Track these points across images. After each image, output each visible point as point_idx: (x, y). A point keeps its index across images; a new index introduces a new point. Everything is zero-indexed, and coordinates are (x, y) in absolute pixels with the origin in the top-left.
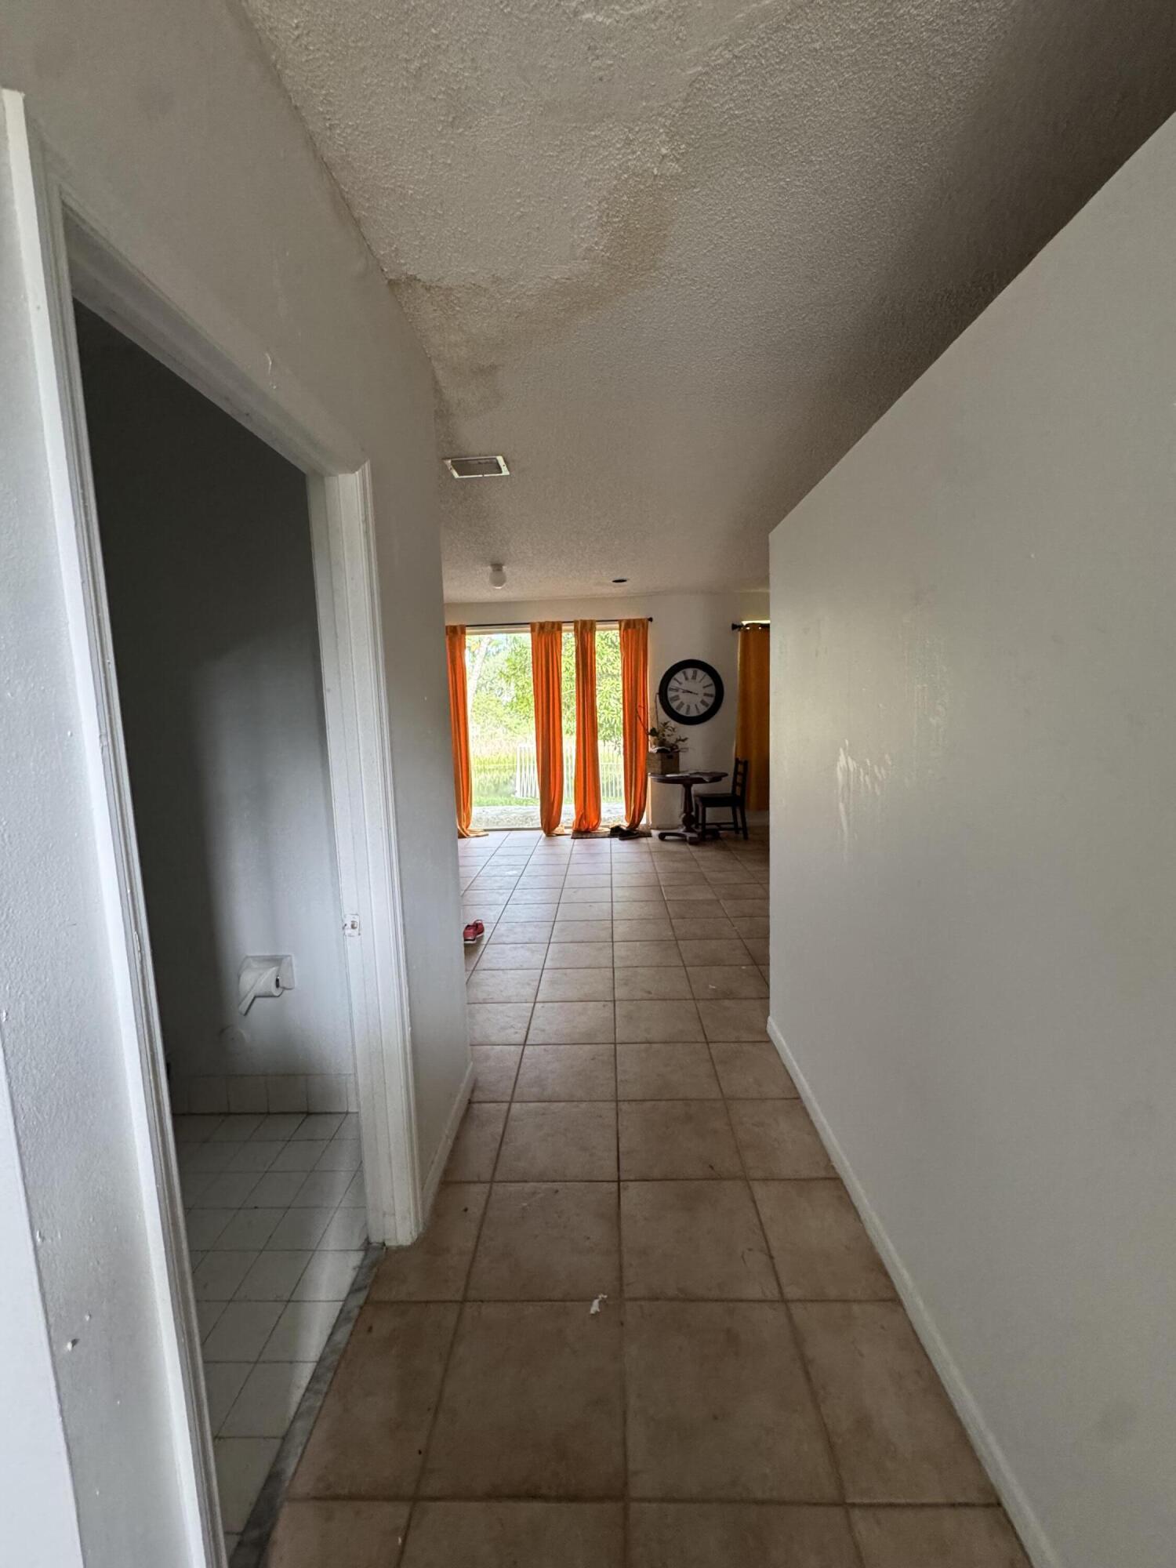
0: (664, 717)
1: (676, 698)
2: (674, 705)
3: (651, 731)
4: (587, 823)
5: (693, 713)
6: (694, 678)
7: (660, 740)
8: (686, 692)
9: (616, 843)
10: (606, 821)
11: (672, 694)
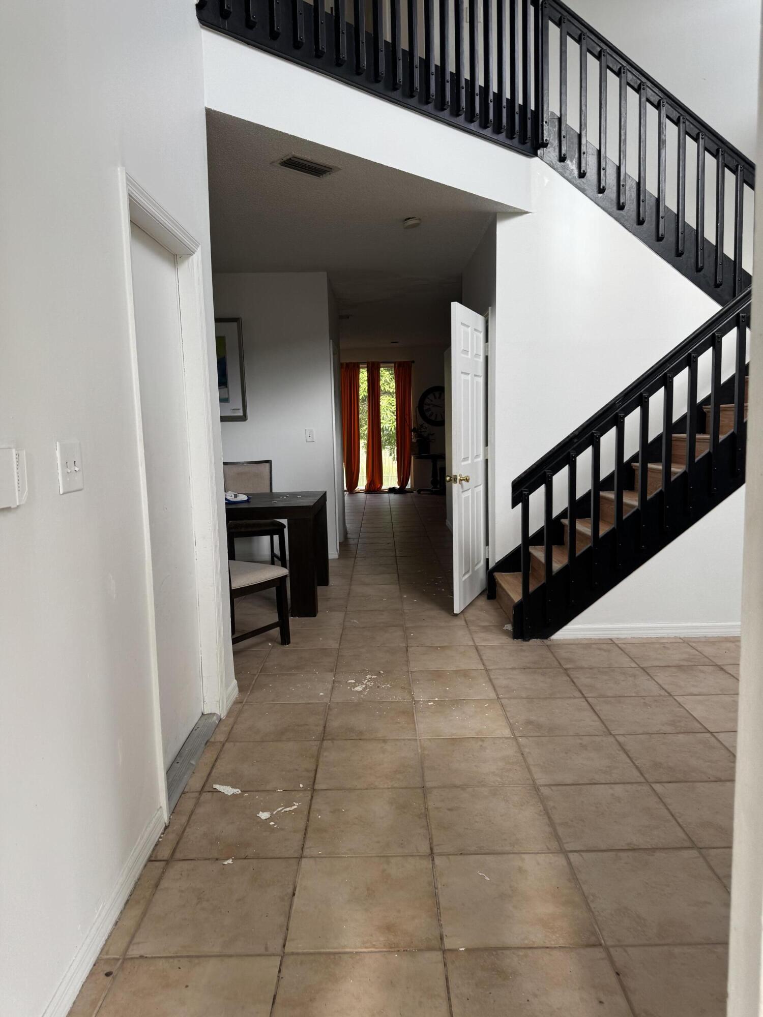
0: (421, 421)
1: (428, 410)
2: (428, 414)
3: (413, 429)
4: (374, 486)
5: (439, 419)
6: (439, 398)
7: (419, 435)
8: (434, 406)
9: (392, 496)
10: (386, 486)
11: (426, 407)
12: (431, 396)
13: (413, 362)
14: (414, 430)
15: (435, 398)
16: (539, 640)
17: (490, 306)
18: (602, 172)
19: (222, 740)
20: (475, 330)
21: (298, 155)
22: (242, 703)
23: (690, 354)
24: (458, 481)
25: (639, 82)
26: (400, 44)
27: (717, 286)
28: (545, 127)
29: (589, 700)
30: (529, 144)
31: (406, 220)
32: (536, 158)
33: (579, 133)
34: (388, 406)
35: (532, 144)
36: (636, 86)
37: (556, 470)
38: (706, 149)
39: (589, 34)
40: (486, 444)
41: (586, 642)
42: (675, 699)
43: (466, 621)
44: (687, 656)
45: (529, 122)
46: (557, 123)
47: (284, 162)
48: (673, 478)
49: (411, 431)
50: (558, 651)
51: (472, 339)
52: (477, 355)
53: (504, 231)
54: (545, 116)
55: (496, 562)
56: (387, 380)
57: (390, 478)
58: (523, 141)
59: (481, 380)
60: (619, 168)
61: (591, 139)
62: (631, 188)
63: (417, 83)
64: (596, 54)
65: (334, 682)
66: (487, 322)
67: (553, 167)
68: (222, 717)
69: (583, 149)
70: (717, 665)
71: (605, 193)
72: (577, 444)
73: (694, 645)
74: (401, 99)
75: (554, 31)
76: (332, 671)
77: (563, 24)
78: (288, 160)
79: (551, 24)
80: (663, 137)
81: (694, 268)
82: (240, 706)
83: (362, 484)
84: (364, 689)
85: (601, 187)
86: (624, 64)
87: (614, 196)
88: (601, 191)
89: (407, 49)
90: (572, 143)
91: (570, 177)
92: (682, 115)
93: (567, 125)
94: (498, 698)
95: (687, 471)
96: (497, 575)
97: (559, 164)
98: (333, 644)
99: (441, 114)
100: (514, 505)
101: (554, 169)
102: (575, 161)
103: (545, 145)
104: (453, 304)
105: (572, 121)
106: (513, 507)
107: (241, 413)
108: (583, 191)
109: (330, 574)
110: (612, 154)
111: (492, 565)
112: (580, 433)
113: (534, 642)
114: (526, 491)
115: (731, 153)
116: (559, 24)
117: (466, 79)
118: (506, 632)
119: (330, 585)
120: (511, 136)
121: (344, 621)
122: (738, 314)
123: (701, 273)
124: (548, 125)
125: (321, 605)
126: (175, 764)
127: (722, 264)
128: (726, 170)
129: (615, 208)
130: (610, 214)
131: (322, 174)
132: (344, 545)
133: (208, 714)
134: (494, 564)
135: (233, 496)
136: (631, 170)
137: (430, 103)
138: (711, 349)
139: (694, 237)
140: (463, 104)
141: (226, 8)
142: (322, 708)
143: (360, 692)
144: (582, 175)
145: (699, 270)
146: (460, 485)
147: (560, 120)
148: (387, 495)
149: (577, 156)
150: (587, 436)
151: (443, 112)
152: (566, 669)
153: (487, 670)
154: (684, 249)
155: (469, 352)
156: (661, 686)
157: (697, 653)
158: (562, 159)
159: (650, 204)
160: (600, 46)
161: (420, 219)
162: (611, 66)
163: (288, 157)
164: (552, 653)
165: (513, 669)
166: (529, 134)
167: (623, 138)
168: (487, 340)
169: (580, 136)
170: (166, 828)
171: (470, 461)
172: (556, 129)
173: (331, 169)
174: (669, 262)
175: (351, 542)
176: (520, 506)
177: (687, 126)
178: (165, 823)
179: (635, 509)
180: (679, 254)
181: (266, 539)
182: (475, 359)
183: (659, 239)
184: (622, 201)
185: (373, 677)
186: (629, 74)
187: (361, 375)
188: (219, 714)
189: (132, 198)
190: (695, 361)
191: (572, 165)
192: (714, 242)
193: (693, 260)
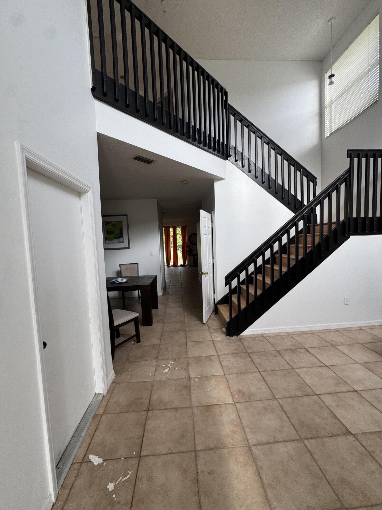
0: (189, 244)
2: (192, 241)
4: (175, 265)
5: (195, 243)
6: (195, 236)
7: (189, 248)
8: (193, 239)
9: (181, 267)
10: (179, 264)
11: (191, 239)
12: (192, 236)
13: (187, 226)
14: (188, 247)
15: (194, 236)
16: (236, 336)
17: (213, 211)
18: (250, 166)
19: (101, 413)
20: (208, 219)
21: (140, 155)
22: (115, 382)
23: (287, 229)
24: (204, 274)
25: (261, 136)
26: (179, 116)
27: (289, 204)
28: (230, 150)
29: (261, 373)
30: (225, 156)
31: (183, 181)
32: (227, 161)
33: (242, 152)
34: (179, 238)
35: (226, 156)
36: (260, 137)
37: (241, 272)
38: (284, 159)
39: (244, 119)
40: (213, 258)
41: (253, 336)
42: (295, 371)
43: (208, 326)
44: (292, 343)
45: (225, 148)
46: (234, 149)
47: (135, 158)
48: (283, 273)
49: (186, 247)
50: (244, 342)
51: (207, 222)
52: (209, 228)
53: (217, 185)
54: (230, 146)
55: (218, 301)
56: (179, 230)
57: (180, 262)
58: (223, 154)
59: (211, 236)
60: (255, 164)
61: (246, 154)
62: (260, 171)
63: (185, 131)
64: (247, 126)
65: (156, 366)
66: (212, 216)
67: (233, 164)
68: (105, 394)
69: (243, 158)
70: (304, 348)
71: (251, 173)
72: (248, 262)
73: (293, 336)
74: (179, 136)
75: (232, 118)
76: (156, 359)
77: (235, 116)
78: (136, 157)
79: (231, 116)
80: (270, 154)
81: (282, 198)
82: (114, 385)
83: (172, 263)
84: (169, 370)
85: (250, 171)
86: (256, 129)
87: (254, 173)
88: (250, 172)
89: (182, 118)
90: (240, 156)
91: (239, 167)
92: (275, 147)
93: (238, 150)
94: (225, 374)
95: (288, 271)
96: (218, 306)
97: (235, 163)
98: (157, 342)
99: (194, 143)
100: (226, 285)
101: (234, 164)
102: (241, 162)
103: (230, 156)
104: (200, 210)
105: (239, 148)
106: (225, 286)
107: (128, 246)
108: (244, 172)
109: (158, 303)
110: (253, 159)
111: (216, 302)
112: (249, 258)
113: (235, 337)
114: (230, 280)
115: (292, 160)
116: (234, 116)
117: (203, 131)
118: (223, 332)
119: (158, 308)
120: (219, 152)
121: (162, 328)
122: (304, 214)
123: (283, 200)
124: (231, 149)
125: (154, 320)
126: (74, 438)
127: (291, 197)
128: (291, 166)
129: (254, 178)
130: (253, 180)
131: (151, 163)
132: (165, 289)
133: (98, 394)
134: (217, 302)
135: (121, 280)
136: (260, 165)
137: (191, 138)
138: (294, 227)
139: (281, 188)
140: (202, 139)
141: (105, 91)
142: (150, 385)
143: (167, 373)
144: (243, 166)
145: (283, 199)
146: (205, 276)
147: (235, 148)
148: (179, 267)
149: (241, 160)
150: (252, 259)
151: (195, 142)
152: (249, 353)
153: (218, 355)
154: (278, 192)
155: (207, 227)
156: (287, 362)
157: (295, 341)
158: (236, 161)
159: (266, 177)
160: (248, 123)
161: (188, 181)
162: (252, 130)
163: (136, 156)
164: (242, 343)
165: (228, 354)
166: (225, 152)
167: (256, 154)
168: (212, 222)
169: (242, 153)
170: (54, 505)
171: (208, 266)
172: (234, 151)
173: (153, 161)
174: (273, 196)
175: (168, 287)
176: (228, 286)
177: (278, 151)
178: (53, 502)
179: (270, 285)
180: (276, 193)
181: (137, 291)
182: (209, 229)
183: (270, 188)
184: (257, 175)
185: (172, 362)
186: (258, 133)
187: (171, 230)
188: (103, 393)
189: (28, 158)
190: (289, 232)
191: (239, 163)
192: (288, 190)
193: (281, 195)
